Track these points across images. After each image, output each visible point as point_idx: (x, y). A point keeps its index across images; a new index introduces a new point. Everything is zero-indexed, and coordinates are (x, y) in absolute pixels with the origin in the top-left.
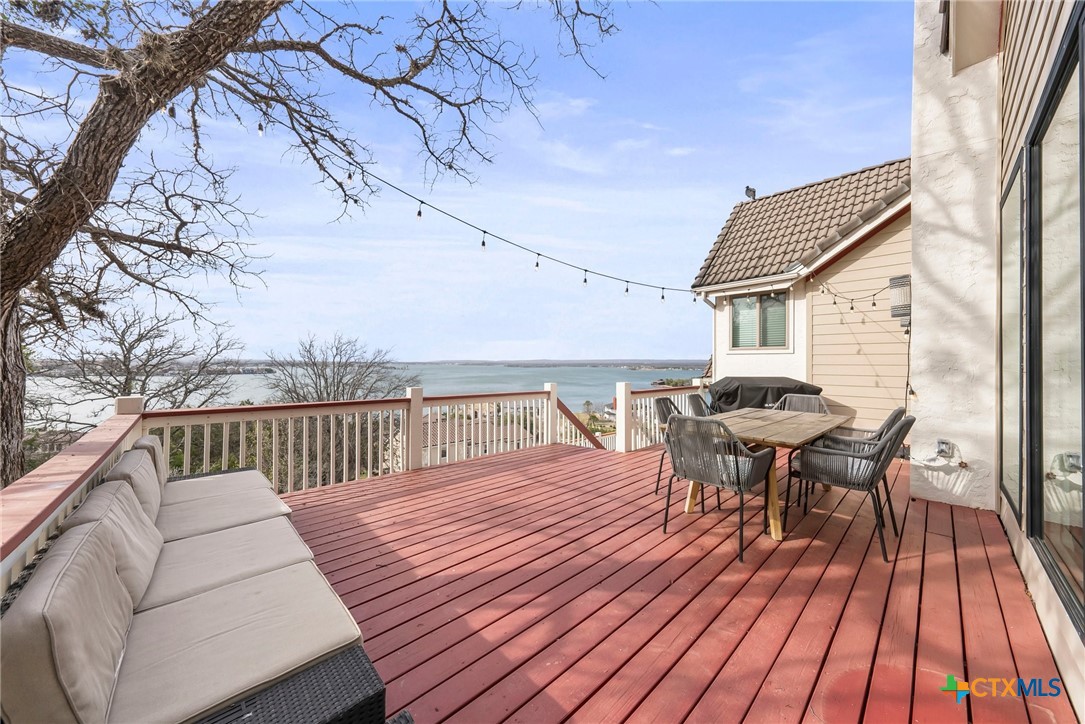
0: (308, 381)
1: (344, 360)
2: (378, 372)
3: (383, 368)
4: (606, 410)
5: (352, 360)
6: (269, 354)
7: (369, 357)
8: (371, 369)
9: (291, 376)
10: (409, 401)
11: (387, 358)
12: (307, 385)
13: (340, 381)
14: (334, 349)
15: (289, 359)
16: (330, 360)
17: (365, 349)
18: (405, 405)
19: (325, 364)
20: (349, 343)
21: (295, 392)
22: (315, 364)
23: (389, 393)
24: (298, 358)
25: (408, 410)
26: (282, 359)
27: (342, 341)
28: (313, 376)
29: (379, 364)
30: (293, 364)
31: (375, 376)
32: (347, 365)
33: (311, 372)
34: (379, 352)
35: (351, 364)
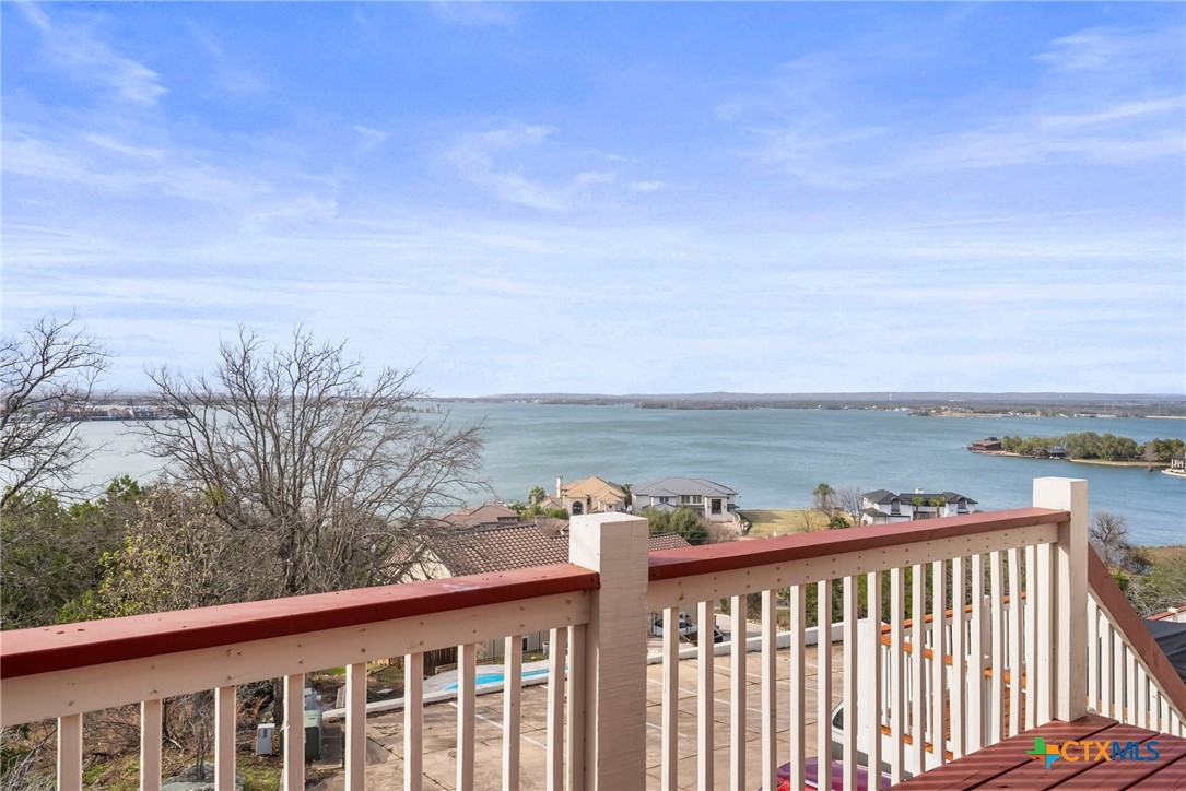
0: (240, 439)
1: (314, 393)
2: (387, 420)
3: (399, 409)
4: (867, 504)
5: (333, 392)
6: (159, 378)
7: (368, 385)
8: (374, 412)
9: (203, 427)
10: (586, 585)
11: (408, 387)
12: (238, 449)
13: (306, 442)
14: (294, 367)
15: (200, 392)
16: (286, 392)
17: (359, 369)
18: (568, 608)
19: (274, 401)
20: (326, 353)
21: (212, 462)
22: (252, 401)
23: (412, 468)
24: (218, 388)
25: (586, 631)
26: (184, 390)
27: (311, 349)
28: (250, 429)
29: (390, 403)
30: (208, 402)
31: (381, 429)
32: (321, 403)
33: (245, 419)
34: (391, 374)
35: (330, 402)
